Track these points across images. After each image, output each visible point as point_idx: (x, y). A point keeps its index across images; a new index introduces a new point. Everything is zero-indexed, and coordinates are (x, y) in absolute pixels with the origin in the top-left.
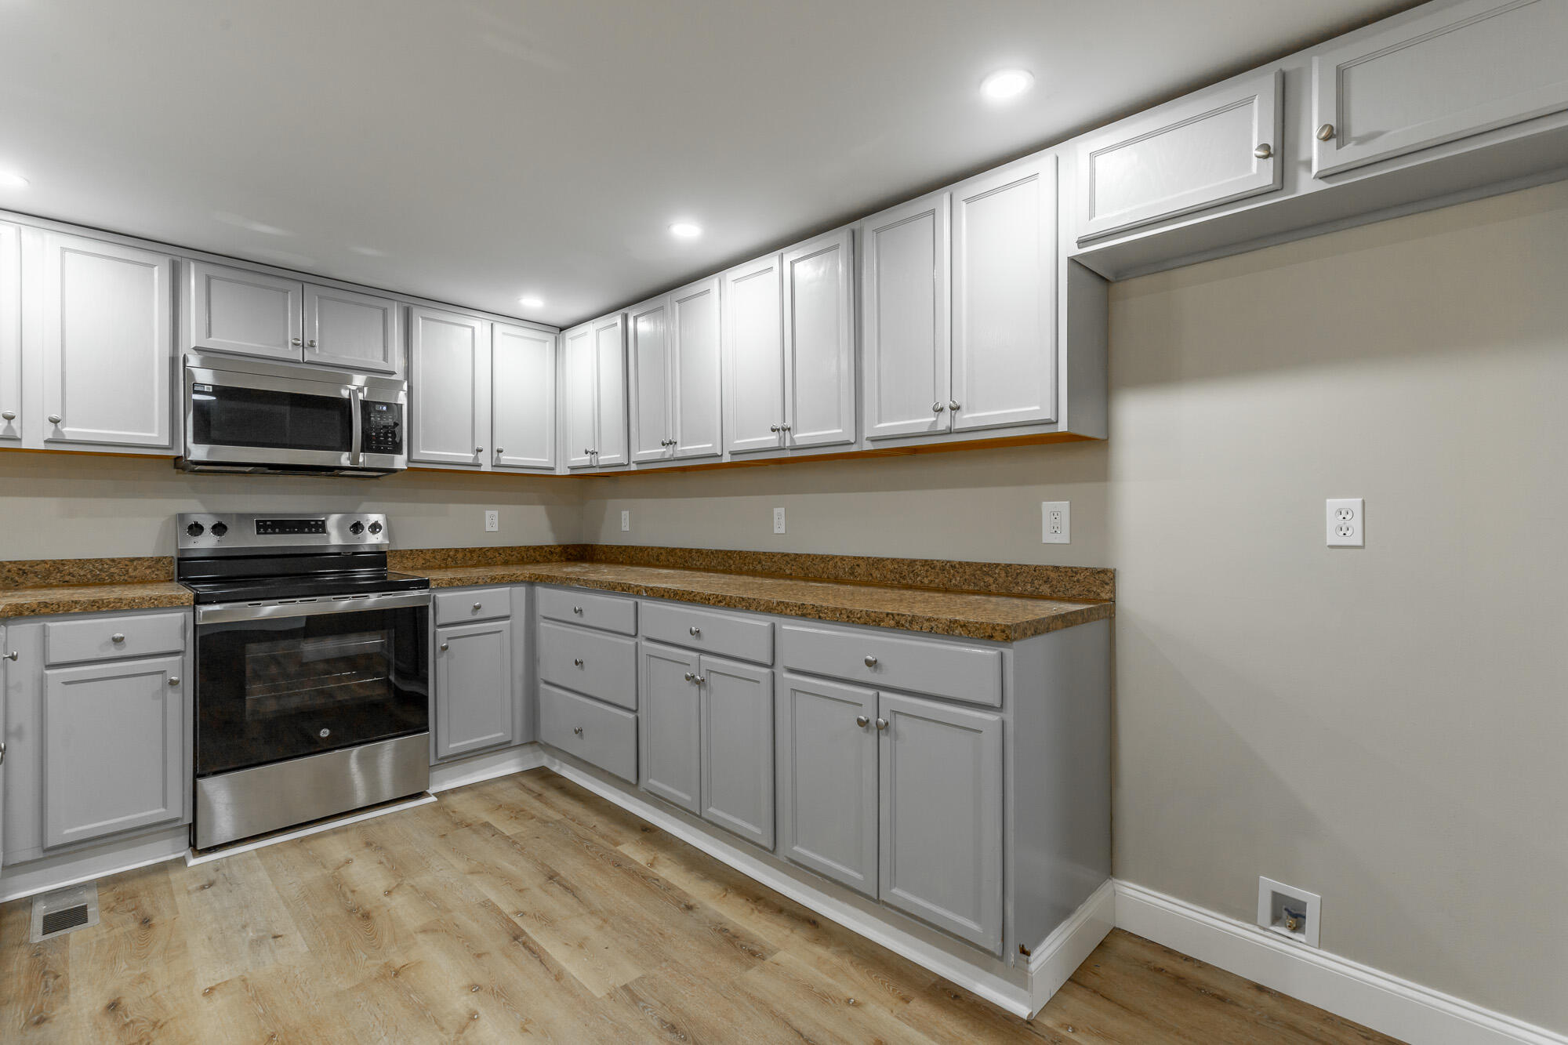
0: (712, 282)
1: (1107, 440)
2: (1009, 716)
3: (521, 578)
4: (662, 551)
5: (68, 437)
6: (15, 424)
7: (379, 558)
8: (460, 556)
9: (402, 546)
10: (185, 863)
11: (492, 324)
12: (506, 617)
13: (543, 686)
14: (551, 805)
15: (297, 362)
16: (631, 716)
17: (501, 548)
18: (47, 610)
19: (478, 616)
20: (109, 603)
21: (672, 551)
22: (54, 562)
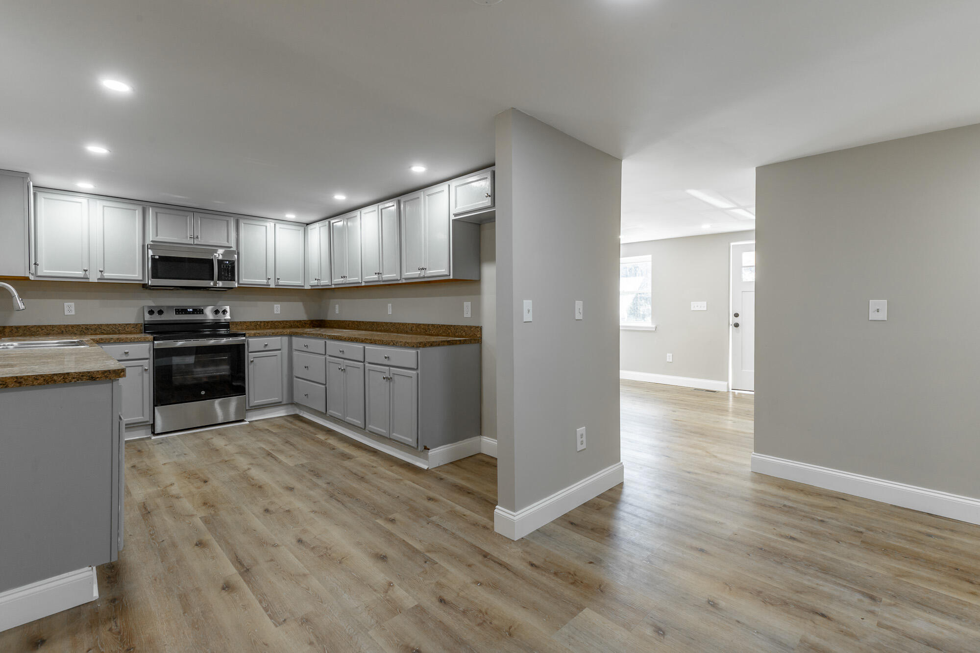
0: (357, 213)
1: (480, 280)
2: (419, 371)
3: (286, 333)
4: (350, 322)
5: (106, 277)
6: (87, 272)
7: (227, 325)
8: (262, 324)
9: (236, 320)
10: (151, 438)
11: (275, 224)
12: (280, 350)
13: (295, 379)
14: (295, 425)
15: (191, 245)
16: (324, 386)
17: (281, 321)
18: (102, 341)
19: (267, 349)
20: (123, 339)
21: (353, 322)
22: (98, 325)
